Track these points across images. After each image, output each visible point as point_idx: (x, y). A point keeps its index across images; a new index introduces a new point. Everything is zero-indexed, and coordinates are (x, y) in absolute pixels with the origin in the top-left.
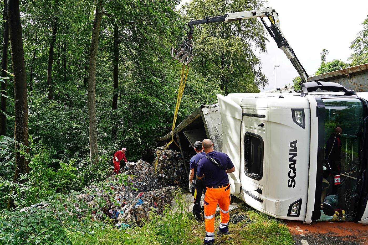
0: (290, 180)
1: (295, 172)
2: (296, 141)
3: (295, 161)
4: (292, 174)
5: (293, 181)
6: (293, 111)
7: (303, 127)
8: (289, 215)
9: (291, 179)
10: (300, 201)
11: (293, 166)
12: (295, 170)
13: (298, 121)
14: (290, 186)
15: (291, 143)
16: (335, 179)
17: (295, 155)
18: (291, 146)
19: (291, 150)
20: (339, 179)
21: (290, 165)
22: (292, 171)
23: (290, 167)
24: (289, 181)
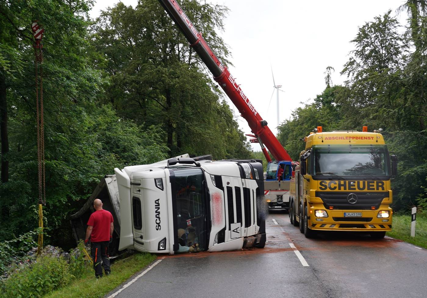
1: (159, 220)
2: (159, 200)
3: (159, 212)
4: (158, 222)
5: (159, 226)
6: (155, 180)
7: (163, 190)
8: (159, 249)
9: (158, 225)
10: (165, 239)
11: (158, 216)
12: (159, 218)
13: (159, 186)
14: (157, 229)
15: (156, 201)
16: (188, 222)
17: (159, 208)
18: (156, 203)
19: (156, 206)
20: (190, 222)
21: (156, 215)
22: (158, 219)
23: (156, 217)
24: (157, 226)
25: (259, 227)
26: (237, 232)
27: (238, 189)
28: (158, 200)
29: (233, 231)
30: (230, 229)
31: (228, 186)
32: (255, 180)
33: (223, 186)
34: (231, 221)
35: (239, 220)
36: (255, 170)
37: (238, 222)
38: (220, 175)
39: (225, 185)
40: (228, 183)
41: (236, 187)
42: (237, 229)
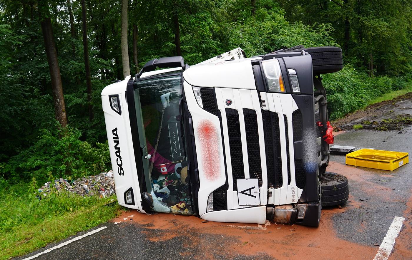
0: (119, 168)
1: (121, 160)
3: (119, 148)
4: (120, 163)
5: (121, 169)
6: (110, 97)
8: (126, 202)
10: (132, 189)
11: (118, 154)
12: (120, 158)
13: (115, 108)
14: (120, 174)
15: (113, 131)
16: (162, 169)
17: (118, 142)
18: (114, 134)
19: (114, 138)
20: (165, 168)
21: (116, 152)
22: (119, 159)
23: (117, 155)
25: (301, 191)
26: (250, 195)
27: (250, 115)
28: (116, 129)
29: (243, 192)
30: (235, 188)
31: (230, 107)
32: (290, 95)
33: (219, 108)
34: (238, 173)
35: (255, 173)
36: (291, 71)
37: (252, 176)
38: (212, 86)
39: (222, 106)
40: (229, 102)
41: (245, 110)
42: (250, 189)
